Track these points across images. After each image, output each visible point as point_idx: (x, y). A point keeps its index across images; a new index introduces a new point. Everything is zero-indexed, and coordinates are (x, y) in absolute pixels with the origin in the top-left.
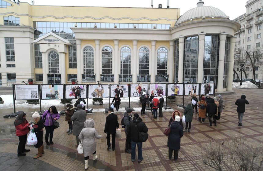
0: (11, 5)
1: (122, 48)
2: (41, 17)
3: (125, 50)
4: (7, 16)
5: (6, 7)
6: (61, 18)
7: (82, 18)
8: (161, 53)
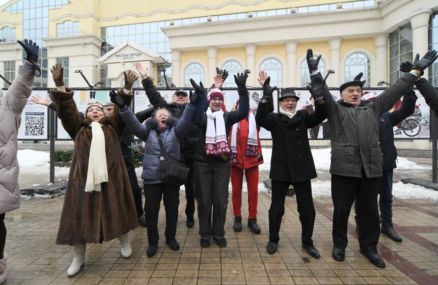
0: (68, 2)
1: (263, 62)
2: (113, 19)
3: (269, 65)
4: (61, 21)
5: (60, 7)
6: (146, 15)
7: (183, 11)
8: (352, 65)
